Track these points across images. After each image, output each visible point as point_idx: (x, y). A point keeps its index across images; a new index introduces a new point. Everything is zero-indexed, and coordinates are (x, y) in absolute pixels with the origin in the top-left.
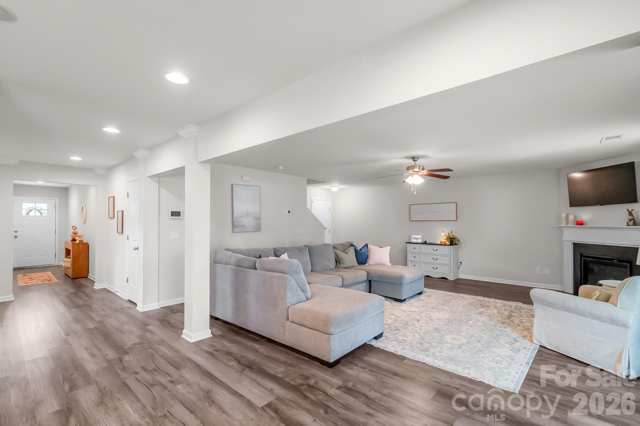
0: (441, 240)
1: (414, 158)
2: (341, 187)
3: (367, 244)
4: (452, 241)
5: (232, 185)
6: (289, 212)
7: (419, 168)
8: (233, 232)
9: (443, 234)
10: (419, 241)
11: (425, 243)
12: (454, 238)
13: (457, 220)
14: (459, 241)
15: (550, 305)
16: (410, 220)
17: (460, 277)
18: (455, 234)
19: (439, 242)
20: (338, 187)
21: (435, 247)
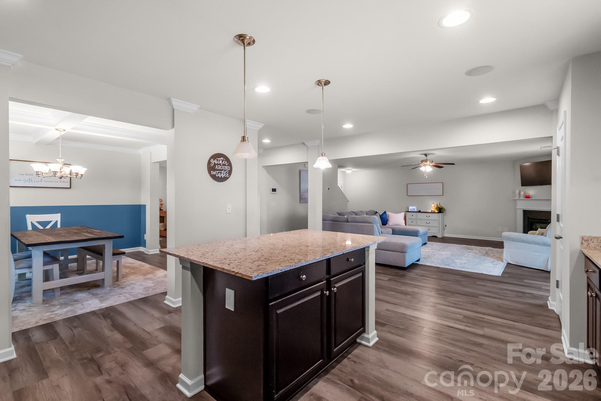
0: (432, 210)
1: (426, 155)
2: (354, 170)
3: (385, 212)
4: (440, 210)
5: (300, 171)
6: (329, 189)
7: (430, 162)
8: (300, 202)
9: (433, 205)
10: (416, 210)
11: (420, 212)
12: (441, 208)
13: (443, 195)
14: (445, 210)
15: (513, 240)
16: (407, 195)
17: (445, 236)
18: (443, 205)
19: (430, 211)
20: (352, 170)
21: (428, 215)
